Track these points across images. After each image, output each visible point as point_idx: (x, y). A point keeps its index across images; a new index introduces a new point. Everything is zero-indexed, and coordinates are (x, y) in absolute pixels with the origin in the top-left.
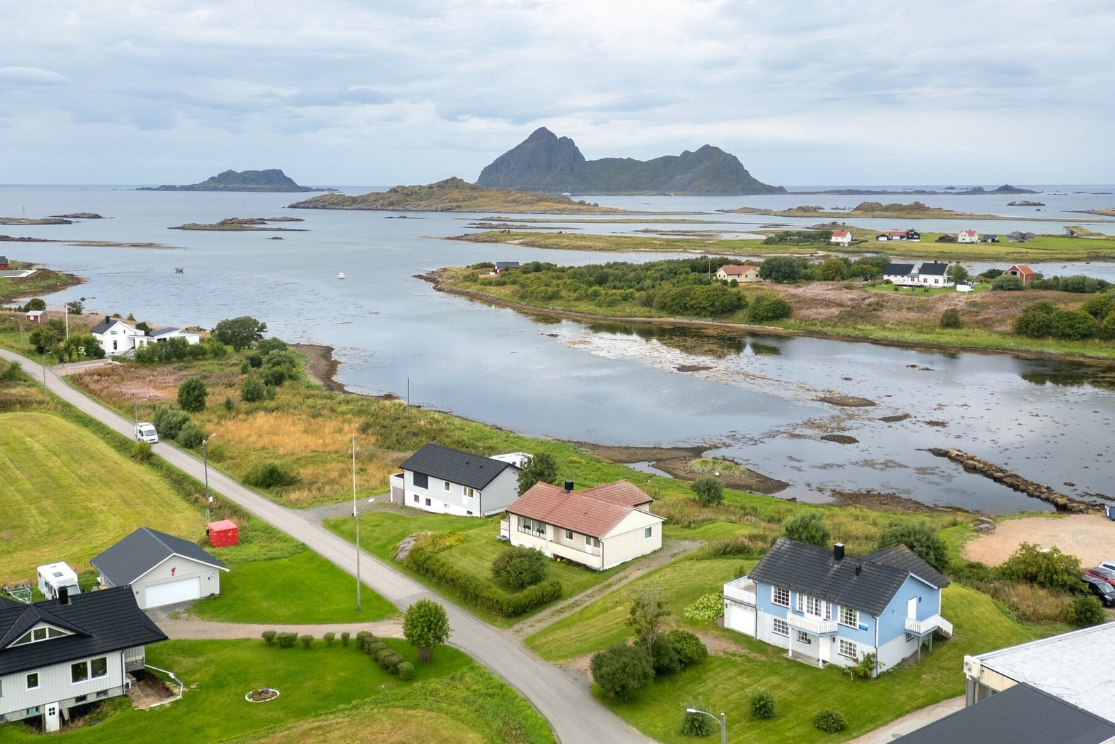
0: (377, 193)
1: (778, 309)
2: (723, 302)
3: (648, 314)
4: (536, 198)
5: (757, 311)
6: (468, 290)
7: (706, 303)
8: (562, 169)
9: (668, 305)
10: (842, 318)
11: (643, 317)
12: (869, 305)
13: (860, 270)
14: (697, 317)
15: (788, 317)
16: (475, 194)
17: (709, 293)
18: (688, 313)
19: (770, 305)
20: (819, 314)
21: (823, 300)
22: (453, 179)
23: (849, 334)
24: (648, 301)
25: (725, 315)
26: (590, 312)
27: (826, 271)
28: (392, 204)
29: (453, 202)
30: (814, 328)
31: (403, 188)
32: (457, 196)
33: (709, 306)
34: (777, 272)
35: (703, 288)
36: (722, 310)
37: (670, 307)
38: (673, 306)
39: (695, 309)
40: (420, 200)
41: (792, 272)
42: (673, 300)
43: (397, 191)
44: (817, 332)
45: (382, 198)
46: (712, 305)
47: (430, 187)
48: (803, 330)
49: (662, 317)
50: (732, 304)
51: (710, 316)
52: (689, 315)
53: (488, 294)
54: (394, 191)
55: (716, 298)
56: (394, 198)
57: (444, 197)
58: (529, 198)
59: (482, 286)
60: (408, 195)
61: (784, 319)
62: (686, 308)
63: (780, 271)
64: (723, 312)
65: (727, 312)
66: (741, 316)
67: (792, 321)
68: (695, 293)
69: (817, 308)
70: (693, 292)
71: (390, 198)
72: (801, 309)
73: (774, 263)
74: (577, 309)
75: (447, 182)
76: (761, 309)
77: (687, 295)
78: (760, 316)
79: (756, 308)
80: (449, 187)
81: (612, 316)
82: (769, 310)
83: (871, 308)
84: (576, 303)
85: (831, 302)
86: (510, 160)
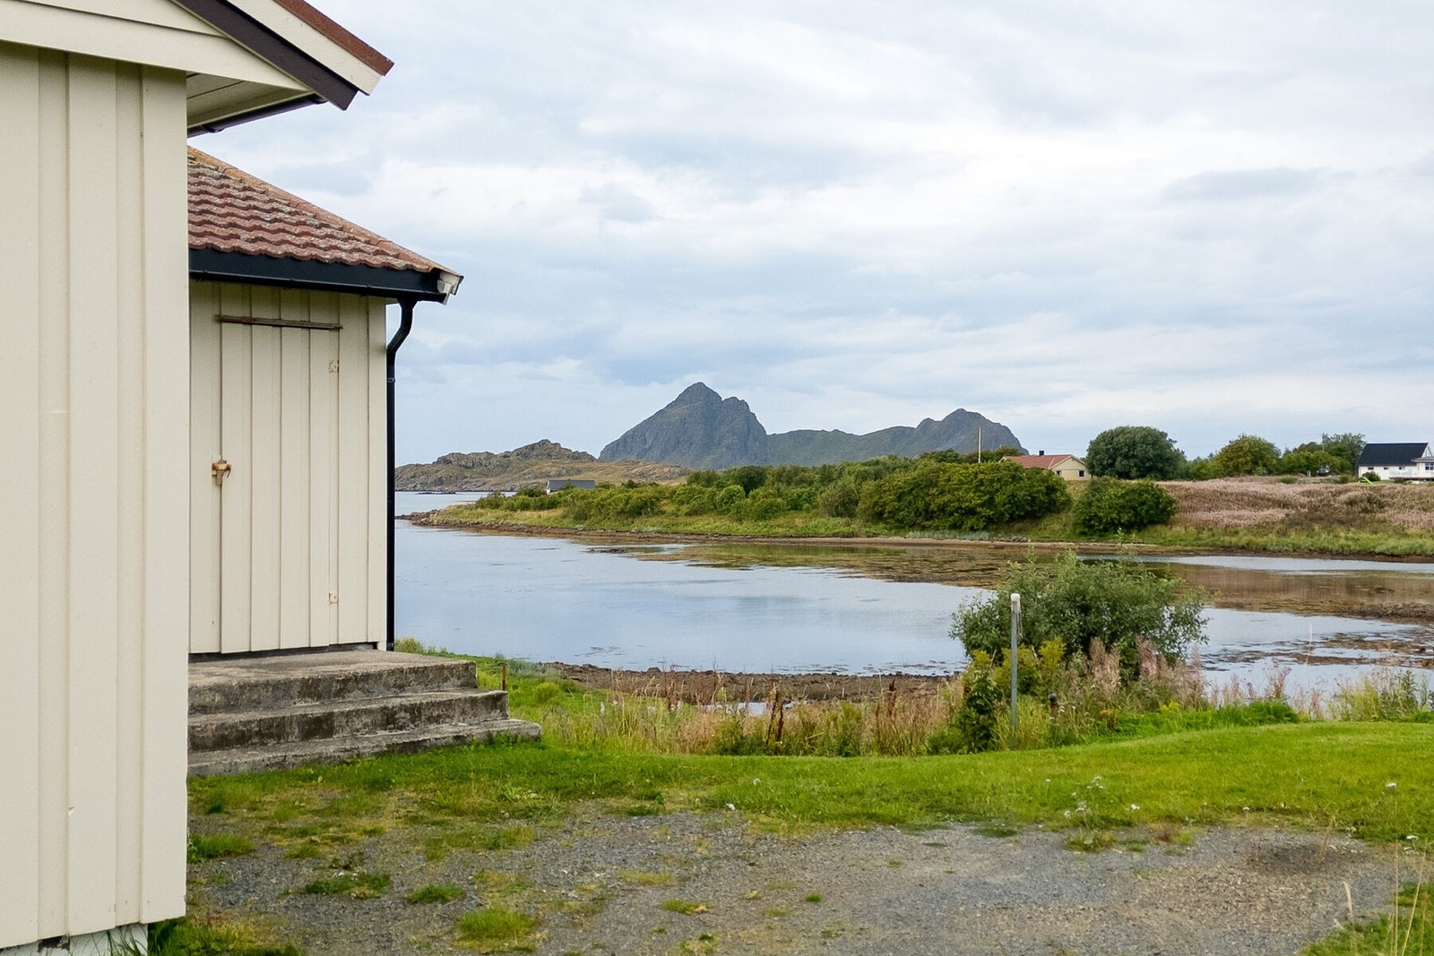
0: (417, 465)
1: (1144, 503)
2: (1013, 496)
3: (845, 529)
4: (677, 470)
5: (1094, 509)
6: (479, 520)
7: (974, 499)
8: (728, 447)
9: (888, 509)
10: (1292, 523)
11: (834, 535)
12: (1351, 503)
13: (1303, 461)
14: (954, 532)
15: (1165, 523)
16: (579, 466)
17: (980, 476)
18: (937, 522)
19: (1123, 496)
20: (1239, 517)
21: (1243, 494)
22: (544, 442)
23: (1325, 544)
24: (843, 504)
25: (1018, 526)
26: (717, 530)
27: (1231, 459)
28: (440, 482)
29: (542, 477)
30: (1234, 540)
31: (460, 456)
32: (549, 469)
33: (982, 505)
34: (1126, 457)
35: (967, 468)
36: (1011, 515)
37: (893, 514)
38: (899, 510)
39: (951, 514)
40: (487, 476)
41: (1160, 457)
42: (899, 498)
43: (451, 462)
44: (1243, 547)
45: (423, 473)
46: (990, 503)
47: (506, 455)
48: (1206, 545)
49: (875, 535)
50: (1034, 499)
51: (985, 529)
52: (937, 528)
53: (513, 522)
54: (444, 461)
55: (996, 485)
56: (444, 472)
57: (526, 471)
58: (666, 470)
59: (508, 512)
60: (466, 467)
61: (1159, 527)
62: (929, 515)
63: (1133, 456)
64: (1013, 519)
65: (1021, 518)
66: (1057, 527)
67: (1178, 529)
68: (949, 480)
69: (1229, 508)
70: (943, 477)
71: (437, 471)
72: (1194, 509)
73: (1121, 439)
74: (690, 528)
75: (532, 447)
76: (1105, 504)
77: (932, 484)
78: (1100, 521)
79: (1090, 504)
80: (537, 456)
81: (764, 536)
82: (1123, 507)
83: (1356, 509)
84: (689, 519)
85: (1262, 499)
86: (647, 434)
